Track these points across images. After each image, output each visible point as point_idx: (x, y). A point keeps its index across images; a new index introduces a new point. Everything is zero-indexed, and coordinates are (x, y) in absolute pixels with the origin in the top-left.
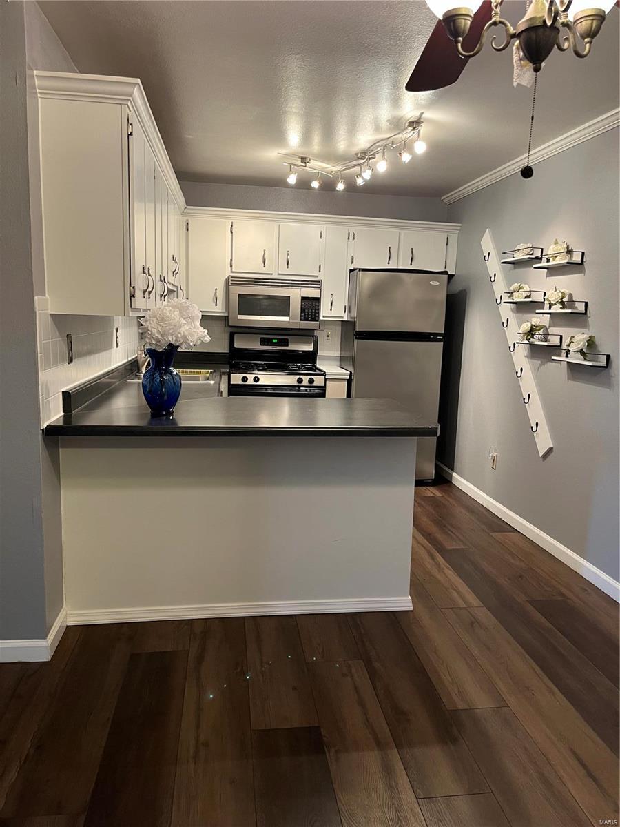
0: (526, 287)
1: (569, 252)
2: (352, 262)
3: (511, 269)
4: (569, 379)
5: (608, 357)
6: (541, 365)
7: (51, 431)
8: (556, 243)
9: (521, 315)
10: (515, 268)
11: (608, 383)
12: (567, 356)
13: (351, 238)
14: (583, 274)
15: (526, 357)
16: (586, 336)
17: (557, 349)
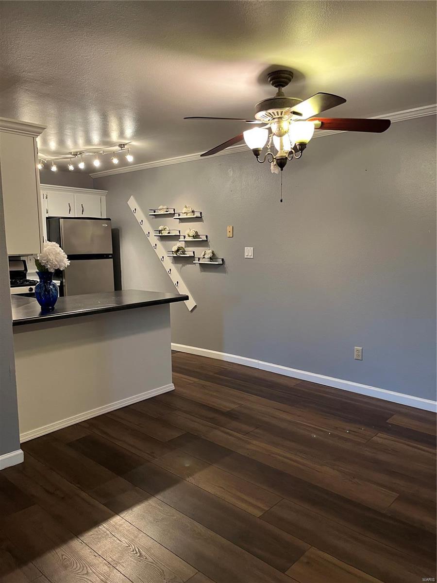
0: (168, 229)
1: (193, 212)
2: (47, 213)
3: (153, 218)
4: (201, 271)
5: (223, 260)
6: (182, 266)
7: (16, 323)
8: (186, 207)
9: (164, 242)
10: (156, 218)
11: (224, 271)
12: (199, 261)
13: (45, 198)
14: (202, 223)
15: (172, 263)
16: (210, 251)
17: (192, 258)
